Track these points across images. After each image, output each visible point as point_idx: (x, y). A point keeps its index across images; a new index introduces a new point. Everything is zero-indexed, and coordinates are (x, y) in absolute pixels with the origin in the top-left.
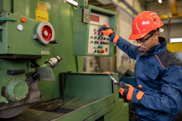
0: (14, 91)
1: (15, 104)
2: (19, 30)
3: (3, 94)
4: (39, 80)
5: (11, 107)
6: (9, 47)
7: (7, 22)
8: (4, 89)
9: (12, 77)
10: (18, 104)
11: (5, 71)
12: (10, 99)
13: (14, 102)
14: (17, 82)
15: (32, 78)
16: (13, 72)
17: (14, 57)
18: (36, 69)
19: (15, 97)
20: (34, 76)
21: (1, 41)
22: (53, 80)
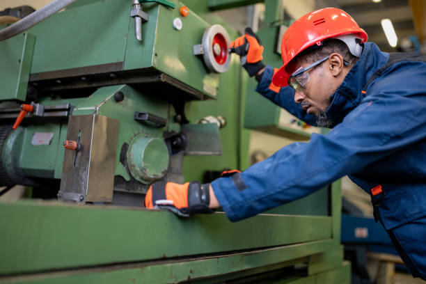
0: (144, 156)
1: (139, 188)
2: (176, 29)
3: (123, 159)
4: (185, 155)
5: (132, 191)
6: (156, 55)
7: (160, 6)
8: (125, 147)
9: (141, 128)
10: (144, 191)
12: (133, 175)
13: (139, 182)
14: (152, 139)
15: (170, 146)
16: (147, 115)
17: (163, 79)
18: (182, 128)
19: (145, 170)
20: (175, 143)
21: (142, 42)
22: (217, 153)
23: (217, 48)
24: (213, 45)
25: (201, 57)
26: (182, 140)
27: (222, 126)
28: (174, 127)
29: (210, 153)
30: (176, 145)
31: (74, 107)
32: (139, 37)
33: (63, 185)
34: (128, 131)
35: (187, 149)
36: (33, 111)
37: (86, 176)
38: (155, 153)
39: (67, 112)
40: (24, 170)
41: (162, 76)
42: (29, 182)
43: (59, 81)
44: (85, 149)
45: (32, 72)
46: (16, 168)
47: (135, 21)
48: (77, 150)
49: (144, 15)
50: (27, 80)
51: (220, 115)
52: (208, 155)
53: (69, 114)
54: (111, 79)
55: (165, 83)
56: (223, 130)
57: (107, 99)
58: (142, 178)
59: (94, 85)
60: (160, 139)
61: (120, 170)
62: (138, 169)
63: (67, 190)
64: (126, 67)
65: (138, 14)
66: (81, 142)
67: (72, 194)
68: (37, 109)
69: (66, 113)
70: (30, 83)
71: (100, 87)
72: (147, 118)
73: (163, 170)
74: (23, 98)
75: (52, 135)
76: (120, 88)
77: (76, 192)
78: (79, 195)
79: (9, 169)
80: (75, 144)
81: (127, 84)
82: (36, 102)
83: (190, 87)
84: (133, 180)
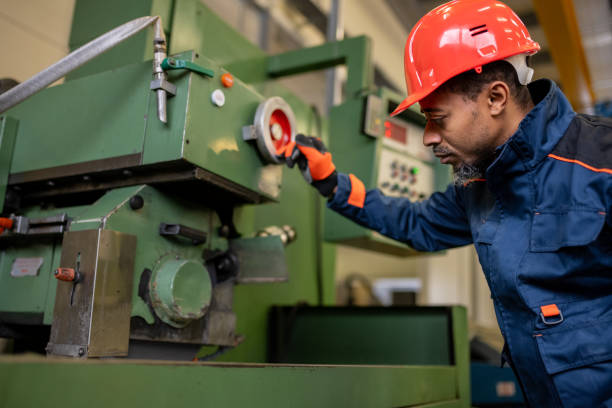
0: (175, 287)
1: (169, 334)
2: (216, 105)
3: (144, 293)
4: (236, 283)
5: (157, 339)
6: (187, 142)
7: (192, 75)
8: (146, 275)
9: (169, 247)
10: (176, 338)
12: (159, 314)
13: (167, 325)
14: (185, 262)
15: (213, 271)
16: (178, 228)
17: (198, 175)
18: (230, 243)
19: (176, 306)
20: (220, 267)
21: (167, 125)
22: (281, 279)
23: (277, 130)
24: (271, 127)
25: (254, 144)
26: (232, 262)
27: (289, 240)
28: (220, 244)
29: (271, 279)
30: (222, 269)
31: (72, 219)
32: (163, 118)
33: (55, 333)
34: (151, 250)
35: (239, 274)
36: (14, 226)
37: (88, 320)
38: (191, 281)
39: (61, 227)
41: (196, 171)
43: (51, 183)
44: (87, 279)
45: (13, 171)
47: (157, 95)
48: (75, 282)
49: (170, 87)
50: (5, 182)
51: (287, 224)
52: (268, 283)
53: (64, 229)
54: (125, 178)
55: (202, 183)
56: (291, 246)
57: (119, 207)
58: (172, 319)
59: (101, 187)
60: (198, 262)
61: (139, 308)
62: (165, 305)
63: (61, 341)
64: (147, 160)
65: (161, 86)
66: (81, 269)
67: (67, 347)
68: (19, 224)
69: (61, 229)
70: (10, 187)
71: (110, 189)
72: (177, 232)
73: (203, 306)
75: (41, 261)
76: (138, 190)
77: (73, 344)
78: (78, 347)
80: (71, 272)
81: (148, 184)
82: (17, 215)
83: (239, 185)
84: (158, 323)
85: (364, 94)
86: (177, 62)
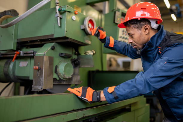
0: (64, 70)
1: (63, 82)
2: (73, 20)
3: (56, 72)
4: (80, 67)
5: (60, 84)
6: (66, 31)
7: (67, 12)
8: (56, 67)
9: (62, 59)
10: (65, 83)
11: (58, 54)
12: (60, 77)
13: (62, 80)
14: (67, 63)
15: (73, 64)
16: (64, 54)
17: (69, 40)
18: (78, 57)
19: (65, 75)
20: (75, 63)
21: (60, 27)
22: (92, 66)
23: (90, 25)
24: (88, 24)
25: (84, 30)
26: (78, 62)
27: (94, 54)
28: (75, 57)
29: (89, 66)
30: (76, 64)
31: (36, 52)
32: (59, 25)
33: (34, 83)
34: (57, 60)
35: (80, 65)
36: (20, 54)
37: (43, 80)
38: (68, 68)
39: (33, 54)
40: (17, 76)
41: (69, 39)
42: (20, 81)
43: (29, 42)
44: (41, 69)
45: (18, 38)
46: (14, 76)
47: (57, 18)
48: (38, 70)
49: (61, 16)
50: (16, 41)
51: (93, 50)
53: (33, 55)
54: (49, 41)
55: (71, 42)
57: (48, 49)
58: (64, 78)
59: (43, 43)
60: (70, 62)
61: (55, 76)
62: (62, 75)
63: (36, 85)
64: (55, 36)
65: (58, 16)
66: (40, 66)
67: (37, 87)
68: (21, 53)
69: (32, 55)
70: (17, 43)
71: (45, 44)
72: (64, 55)
73: (72, 74)
74: (15, 49)
75: (27, 62)
76: (54, 43)
78: (40, 87)
79: (12, 76)
80: (37, 67)
81: (56, 42)
82: (20, 50)
83: (80, 42)
84: (60, 79)
85: (115, 10)
86: (62, 9)
